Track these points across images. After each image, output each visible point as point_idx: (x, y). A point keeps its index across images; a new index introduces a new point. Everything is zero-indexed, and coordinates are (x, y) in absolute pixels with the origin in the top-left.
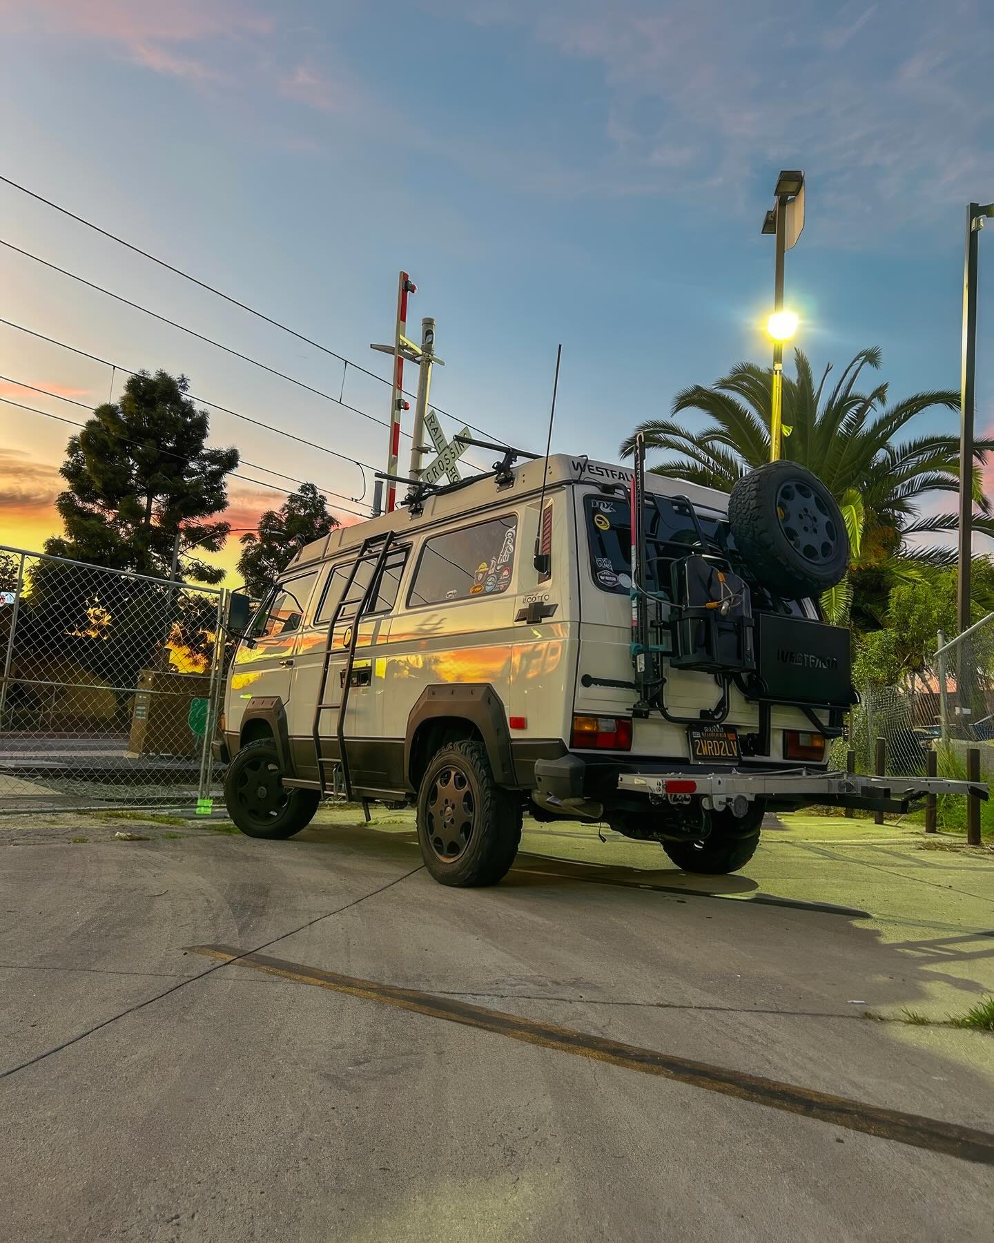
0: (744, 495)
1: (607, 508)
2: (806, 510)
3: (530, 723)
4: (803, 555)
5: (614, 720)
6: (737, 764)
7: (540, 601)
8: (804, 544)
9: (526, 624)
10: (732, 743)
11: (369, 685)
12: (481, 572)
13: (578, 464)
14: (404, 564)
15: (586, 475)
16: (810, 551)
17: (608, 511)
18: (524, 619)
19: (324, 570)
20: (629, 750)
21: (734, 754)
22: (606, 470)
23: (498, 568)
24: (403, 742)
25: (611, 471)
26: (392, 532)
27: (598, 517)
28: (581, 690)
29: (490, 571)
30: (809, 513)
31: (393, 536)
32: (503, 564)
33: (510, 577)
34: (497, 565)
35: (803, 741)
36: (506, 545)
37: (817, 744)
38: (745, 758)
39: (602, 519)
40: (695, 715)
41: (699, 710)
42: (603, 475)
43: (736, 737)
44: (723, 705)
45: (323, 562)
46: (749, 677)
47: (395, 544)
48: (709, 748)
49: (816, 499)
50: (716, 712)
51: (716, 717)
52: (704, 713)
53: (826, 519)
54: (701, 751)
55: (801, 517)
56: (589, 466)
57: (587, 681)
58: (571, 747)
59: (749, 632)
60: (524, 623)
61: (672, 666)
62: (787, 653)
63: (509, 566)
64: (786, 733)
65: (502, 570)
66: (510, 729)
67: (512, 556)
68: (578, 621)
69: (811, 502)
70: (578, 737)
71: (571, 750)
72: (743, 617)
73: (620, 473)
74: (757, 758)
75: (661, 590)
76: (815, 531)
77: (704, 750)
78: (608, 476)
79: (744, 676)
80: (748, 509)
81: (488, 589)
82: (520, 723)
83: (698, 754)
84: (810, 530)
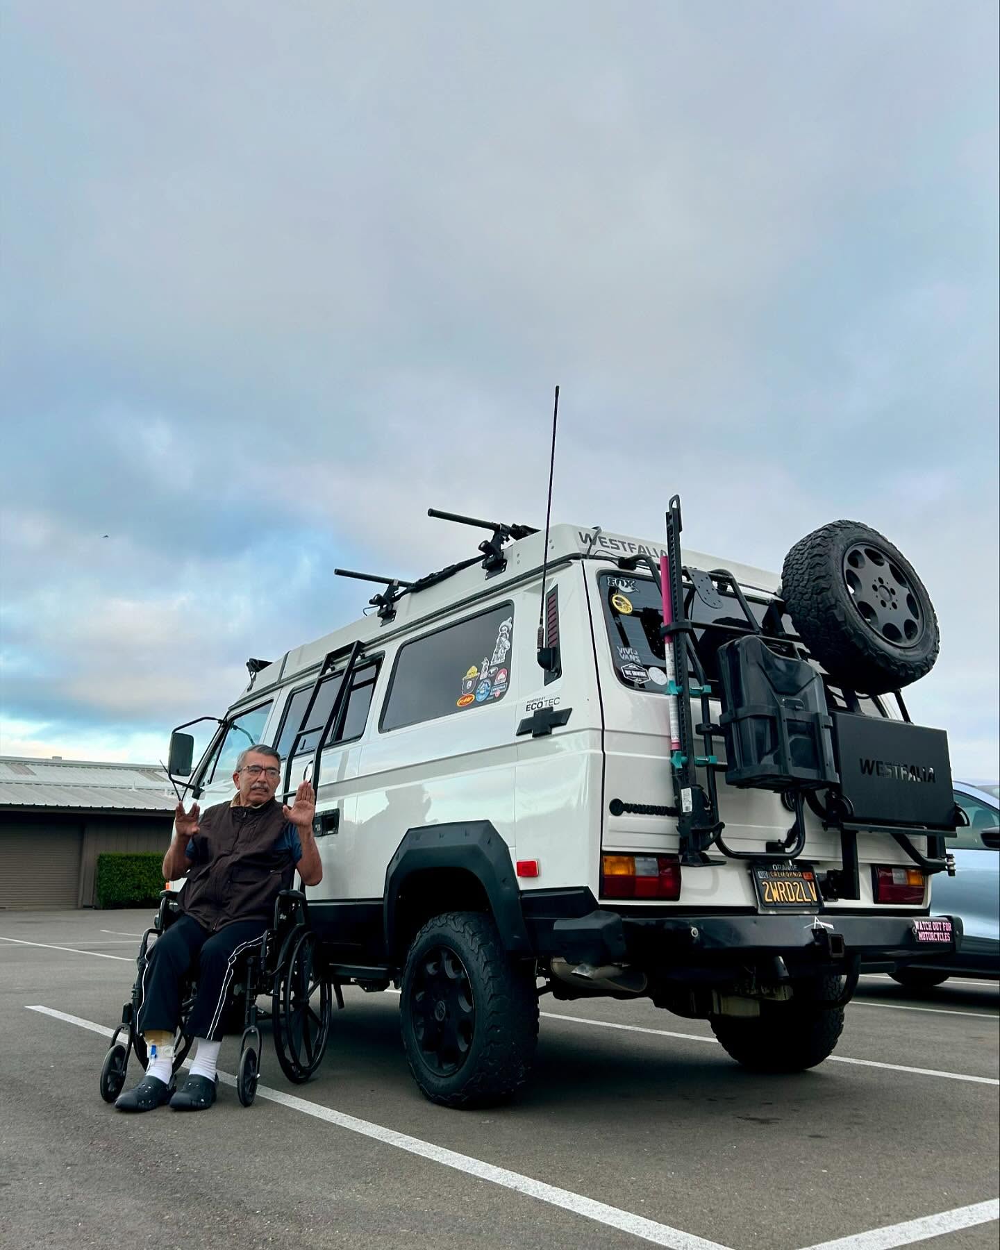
0: (802, 564)
1: (627, 587)
2: (881, 580)
3: (544, 868)
4: (884, 637)
5: (655, 860)
6: (817, 912)
7: (548, 706)
8: (883, 622)
9: (532, 738)
10: (809, 883)
11: (336, 832)
12: (470, 680)
13: (587, 536)
14: (374, 681)
15: (597, 549)
16: (890, 632)
17: (629, 590)
18: (529, 732)
19: (280, 697)
20: (677, 899)
21: (812, 898)
22: (623, 543)
23: (492, 671)
24: (381, 903)
25: (629, 544)
26: (359, 642)
27: (616, 598)
28: (610, 818)
29: (481, 676)
30: (885, 584)
31: (360, 647)
32: (497, 665)
33: (508, 681)
34: (490, 667)
35: (898, 877)
36: (500, 642)
37: (914, 881)
38: (827, 904)
39: (623, 600)
40: (759, 848)
41: (765, 842)
42: (618, 548)
43: (814, 877)
44: (796, 833)
45: (279, 688)
46: (828, 796)
47: (363, 657)
48: (781, 892)
49: (891, 566)
50: (789, 842)
51: (787, 850)
52: (771, 846)
53: (906, 591)
54: (770, 896)
55: (875, 588)
56: (600, 538)
57: (618, 807)
58: (601, 897)
59: (827, 734)
60: (530, 736)
61: (728, 783)
62: (873, 762)
63: (506, 666)
64: (874, 867)
65: (496, 674)
66: (518, 878)
67: (509, 654)
68: (601, 727)
69: (885, 571)
70: (609, 885)
71: (601, 902)
72: (817, 714)
73: (640, 547)
74: (843, 903)
75: (707, 683)
76: (894, 606)
77: (775, 894)
78: (625, 550)
79: (820, 795)
80: (808, 580)
81: (480, 698)
82: (529, 869)
83: (767, 900)
84: (889, 605)
